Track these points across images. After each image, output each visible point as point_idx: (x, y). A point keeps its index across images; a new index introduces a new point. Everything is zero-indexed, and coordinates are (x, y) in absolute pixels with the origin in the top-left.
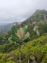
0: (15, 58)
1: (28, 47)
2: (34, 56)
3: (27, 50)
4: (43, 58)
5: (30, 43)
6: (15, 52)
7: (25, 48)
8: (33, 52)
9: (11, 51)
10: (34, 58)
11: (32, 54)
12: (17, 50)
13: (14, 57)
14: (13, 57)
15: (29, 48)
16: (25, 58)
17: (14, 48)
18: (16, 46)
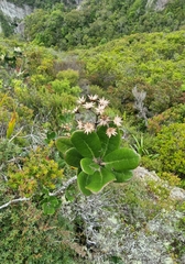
0: (82, 76)
1: (142, 53)
2: (145, 90)
3: (133, 65)
4: (171, 106)
5: (158, 40)
6: (87, 55)
7: (129, 51)
8: (149, 76)
9: (75, 44)
10: (143, 95)
11: (142, 83)
12: (98, 51)
13: (81, 73)
14: (76, 73)
15: (145, 58)
16: (114, 86)
17: (86, 37)
18: (97, 33)
